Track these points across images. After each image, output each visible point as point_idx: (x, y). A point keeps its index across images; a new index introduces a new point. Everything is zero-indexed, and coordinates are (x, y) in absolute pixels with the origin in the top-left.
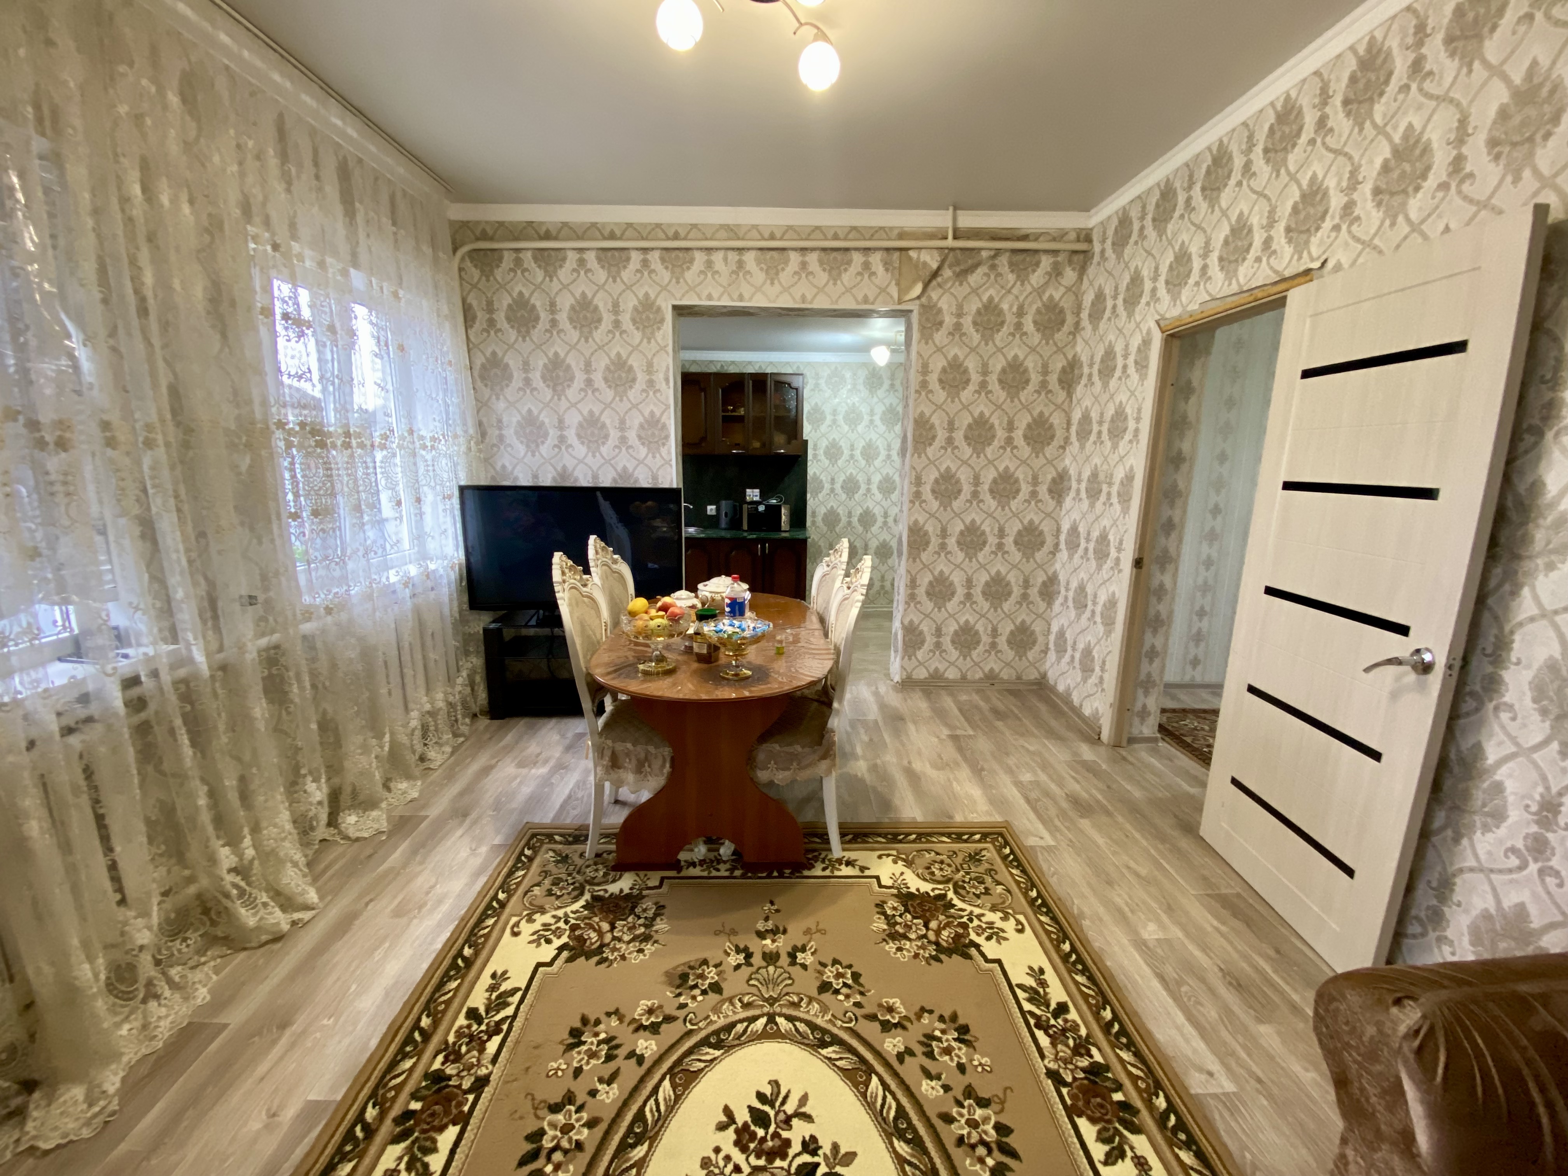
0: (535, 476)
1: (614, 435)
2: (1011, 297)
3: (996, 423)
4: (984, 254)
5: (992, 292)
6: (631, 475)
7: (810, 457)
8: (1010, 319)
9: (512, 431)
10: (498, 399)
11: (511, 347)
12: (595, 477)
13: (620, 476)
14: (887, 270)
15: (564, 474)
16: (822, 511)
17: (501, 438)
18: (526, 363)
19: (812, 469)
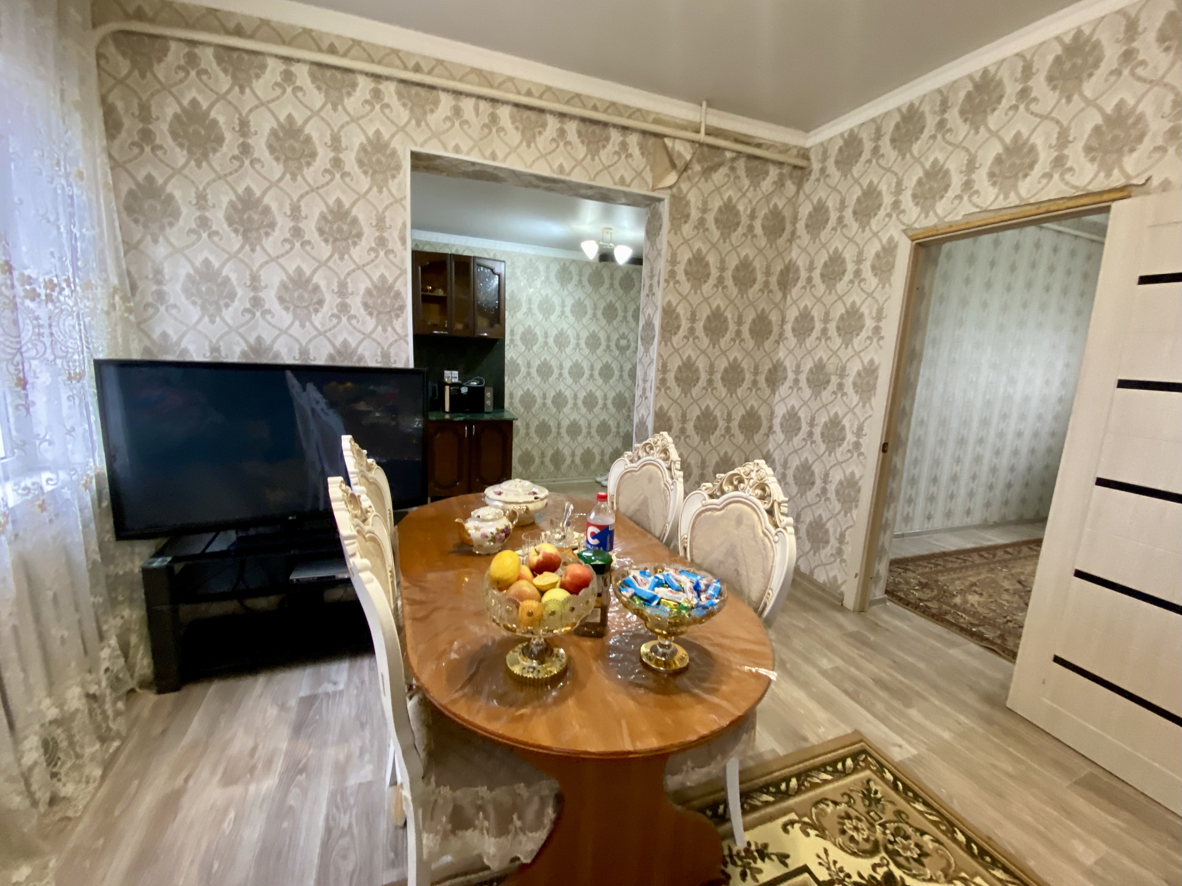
0: (215, 349)
1: (331, 302)
2: (746, 201)
3: (729, 316)
4: (728, 155)
5: (731, 192)
6: (354, 352)
7: (507, 342)
8: (744, 220)
9: (178, 288)
10: (155, 241)
11: (177, 172)
12: (304, 352)
13: (339, 352)
14: (643, 154)
15: (258, 346)
16: (518, 393)
17: (161, 296)
18: (202, 197)
19: (510, 354)
